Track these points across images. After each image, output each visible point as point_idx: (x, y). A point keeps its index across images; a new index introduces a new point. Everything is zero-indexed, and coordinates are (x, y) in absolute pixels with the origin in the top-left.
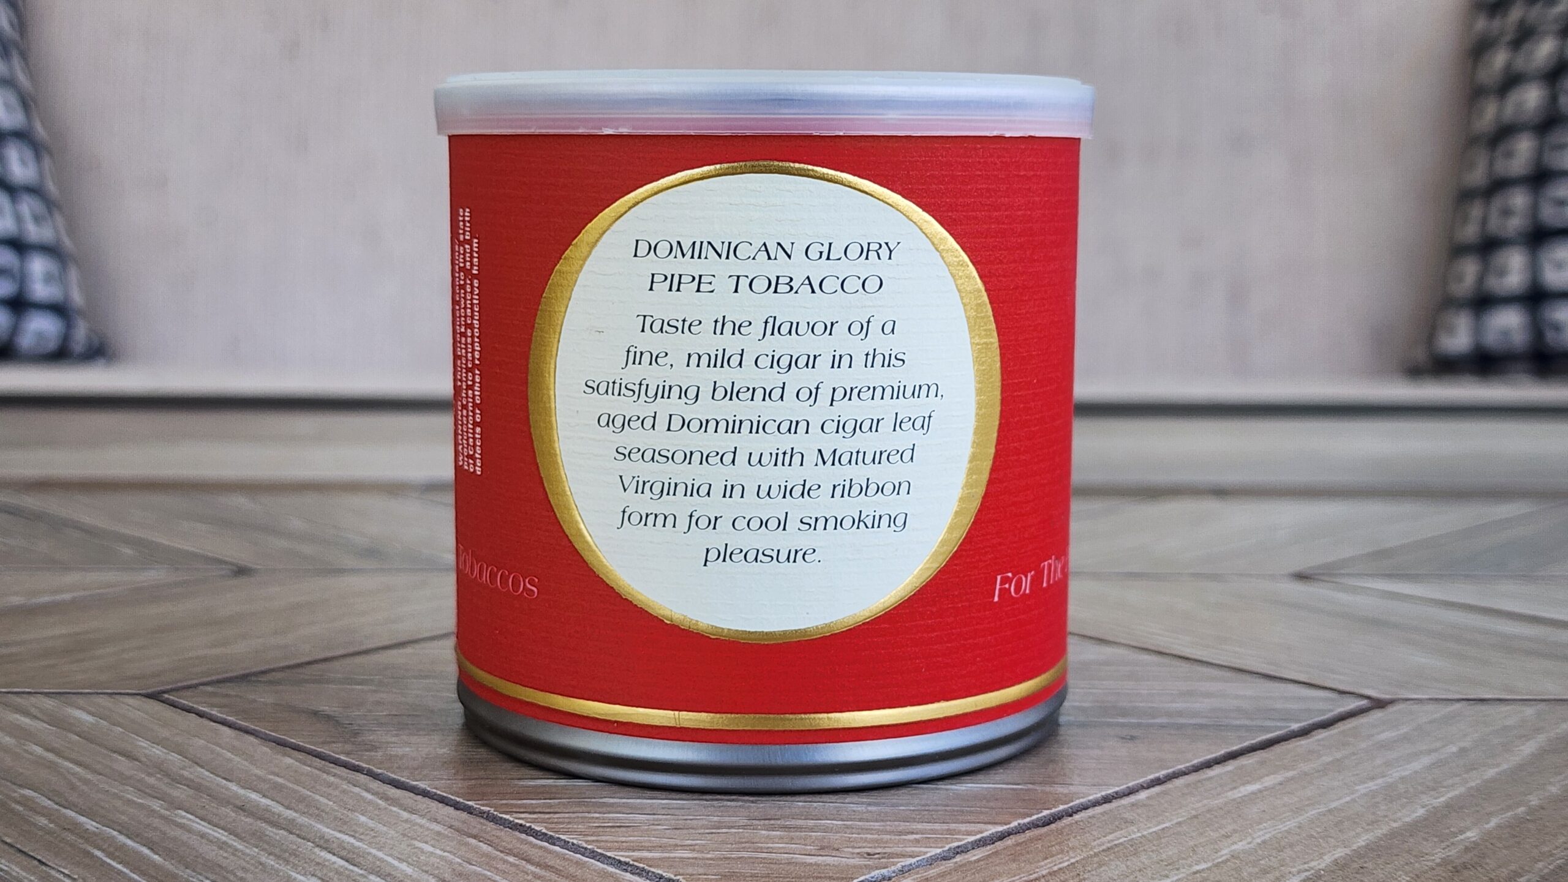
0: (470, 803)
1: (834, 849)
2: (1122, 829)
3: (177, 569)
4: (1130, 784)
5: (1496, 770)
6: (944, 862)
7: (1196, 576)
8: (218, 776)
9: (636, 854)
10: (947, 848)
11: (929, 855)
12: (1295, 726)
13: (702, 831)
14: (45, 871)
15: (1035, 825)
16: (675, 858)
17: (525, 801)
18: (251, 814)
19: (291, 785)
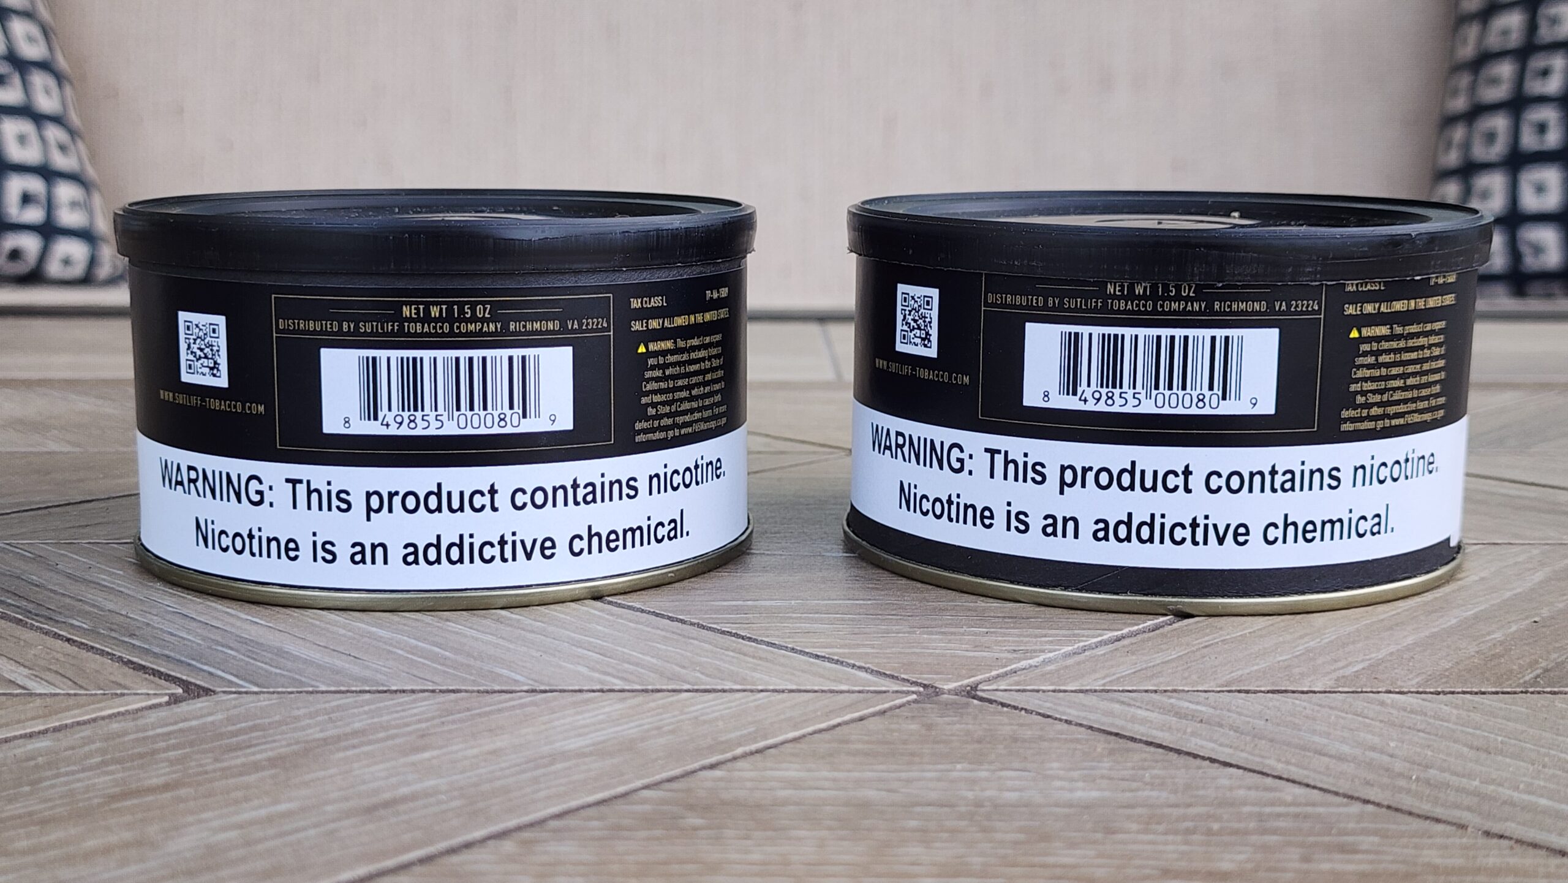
0: (680, 617)
1: (985, 647)
6: (1077, 655)
16: (861, 652)
17: (724, 616)
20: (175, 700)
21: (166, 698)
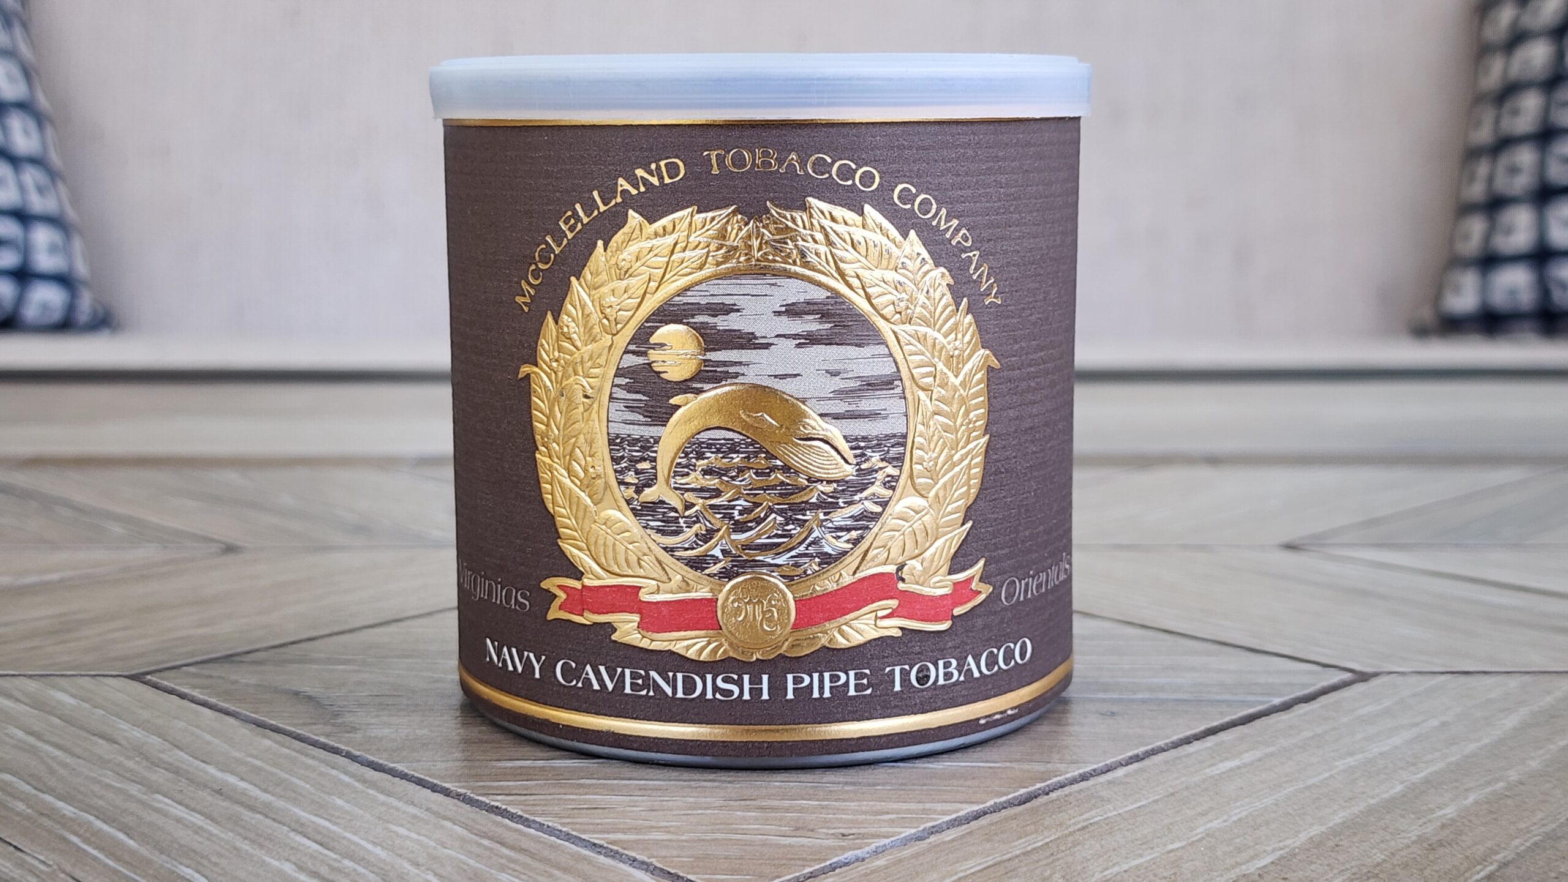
0: (447, 785)
1: (809, 830)
2: (1098, 808)
3: (165, 548)
4: (1108, 762)
5: (1478, 744)
6: (917, 842)
7: (1184, 547)
8: (196, 758)
9: (612, 837)
10: (921, 829)
11: (903, 835)
12: (1277, 701)
13: (676, 812)
14: (21, 858)
15: (1010, 804)
16: (649, 840)
17: (502, 783)
18: (228, 798)
19: (268, 768)
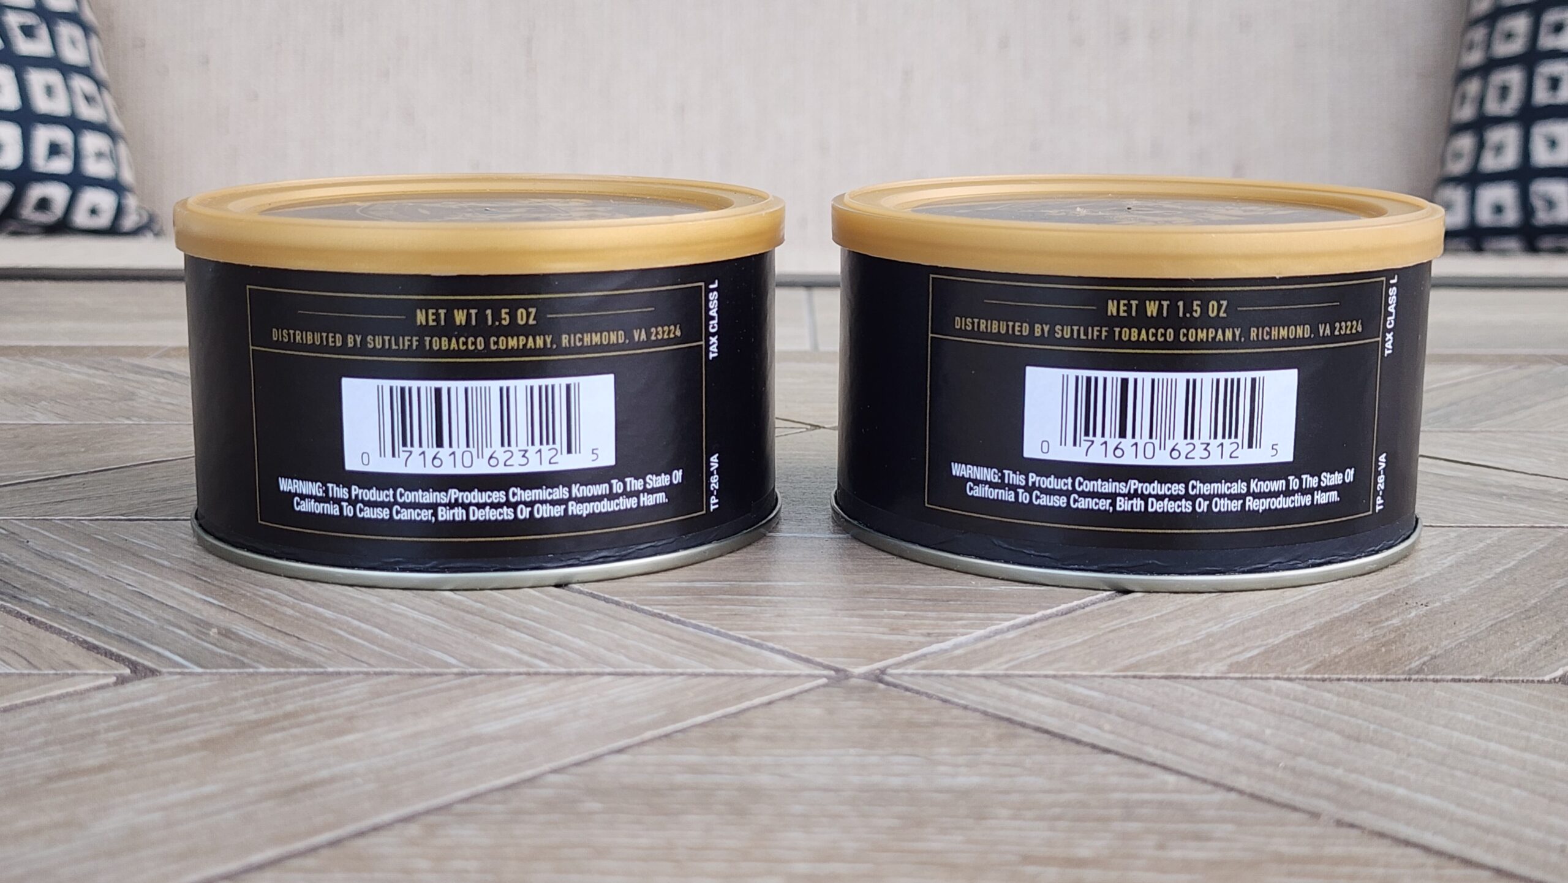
1: (902, 630)
16: (782, 636)
20: (122, 681)
21: (114, 679)
